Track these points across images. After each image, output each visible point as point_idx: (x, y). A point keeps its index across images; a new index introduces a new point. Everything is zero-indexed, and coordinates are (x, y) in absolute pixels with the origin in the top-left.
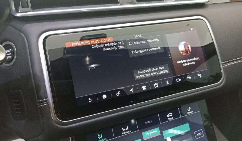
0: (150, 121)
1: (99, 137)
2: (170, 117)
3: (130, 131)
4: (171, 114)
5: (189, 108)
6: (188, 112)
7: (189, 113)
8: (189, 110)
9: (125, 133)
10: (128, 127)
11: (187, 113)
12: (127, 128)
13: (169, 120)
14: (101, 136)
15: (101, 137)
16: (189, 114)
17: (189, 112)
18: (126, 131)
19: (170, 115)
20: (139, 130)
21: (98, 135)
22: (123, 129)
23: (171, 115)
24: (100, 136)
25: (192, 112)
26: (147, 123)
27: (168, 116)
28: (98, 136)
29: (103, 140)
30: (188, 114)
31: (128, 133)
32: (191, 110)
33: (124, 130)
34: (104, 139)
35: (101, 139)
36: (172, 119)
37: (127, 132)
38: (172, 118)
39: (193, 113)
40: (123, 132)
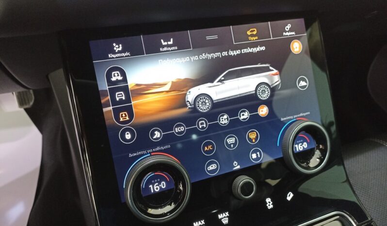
0: (216, 37)
1: (115, 49)
2: (252, 36)
3: (176, 48)
4: (254, 31)
5: (289, 27)
6: (286, 32)
7: (287, 34)
8: (287, 28)
9: (165, 49)
10: (172, 40)
11: (284, 34)
12: (170, 41)
13: (251, 40)
14: (119, 47)
15: (120, 49)
16: (287, 36)
17: (288, 32)
18: (168, 46)
19: (251, 31)
20: (193, 48)
21: (114, 44)
22: (162, 41)
23: (255, 33)
24: (117, 46)
25: (293, 33)
26: (208, 38)
27: (249, 33)
28: (114, 47)
29: (123, 54)
30: (285, 36)
31: (172, 50)
32: (290, 30)
33: (164, 43)
34: (125, 52)
35: (119, 52)
36: (256, 40)
37: (169, 49)
38: (256, 38)
39: (294, 35)
40: (164, 46)
